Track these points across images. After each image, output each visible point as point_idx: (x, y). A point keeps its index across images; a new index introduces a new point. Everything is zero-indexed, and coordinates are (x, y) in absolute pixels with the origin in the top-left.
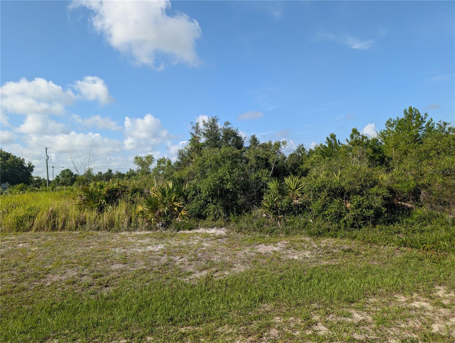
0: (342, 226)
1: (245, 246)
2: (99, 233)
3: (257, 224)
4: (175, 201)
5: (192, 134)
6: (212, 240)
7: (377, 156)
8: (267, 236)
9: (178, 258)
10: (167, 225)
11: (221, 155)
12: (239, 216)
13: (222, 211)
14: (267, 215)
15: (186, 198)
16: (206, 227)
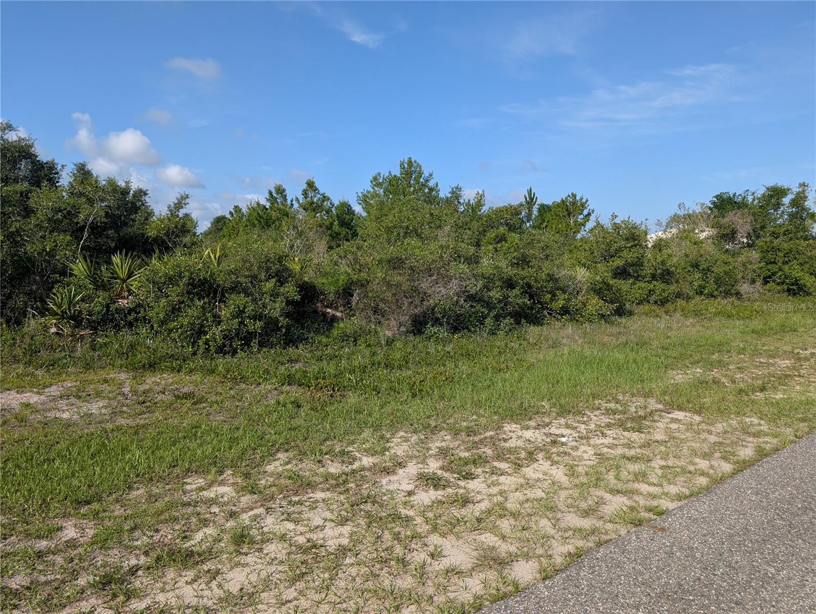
0: (201, 351)
7: (344, 232)
14: (61, 329)
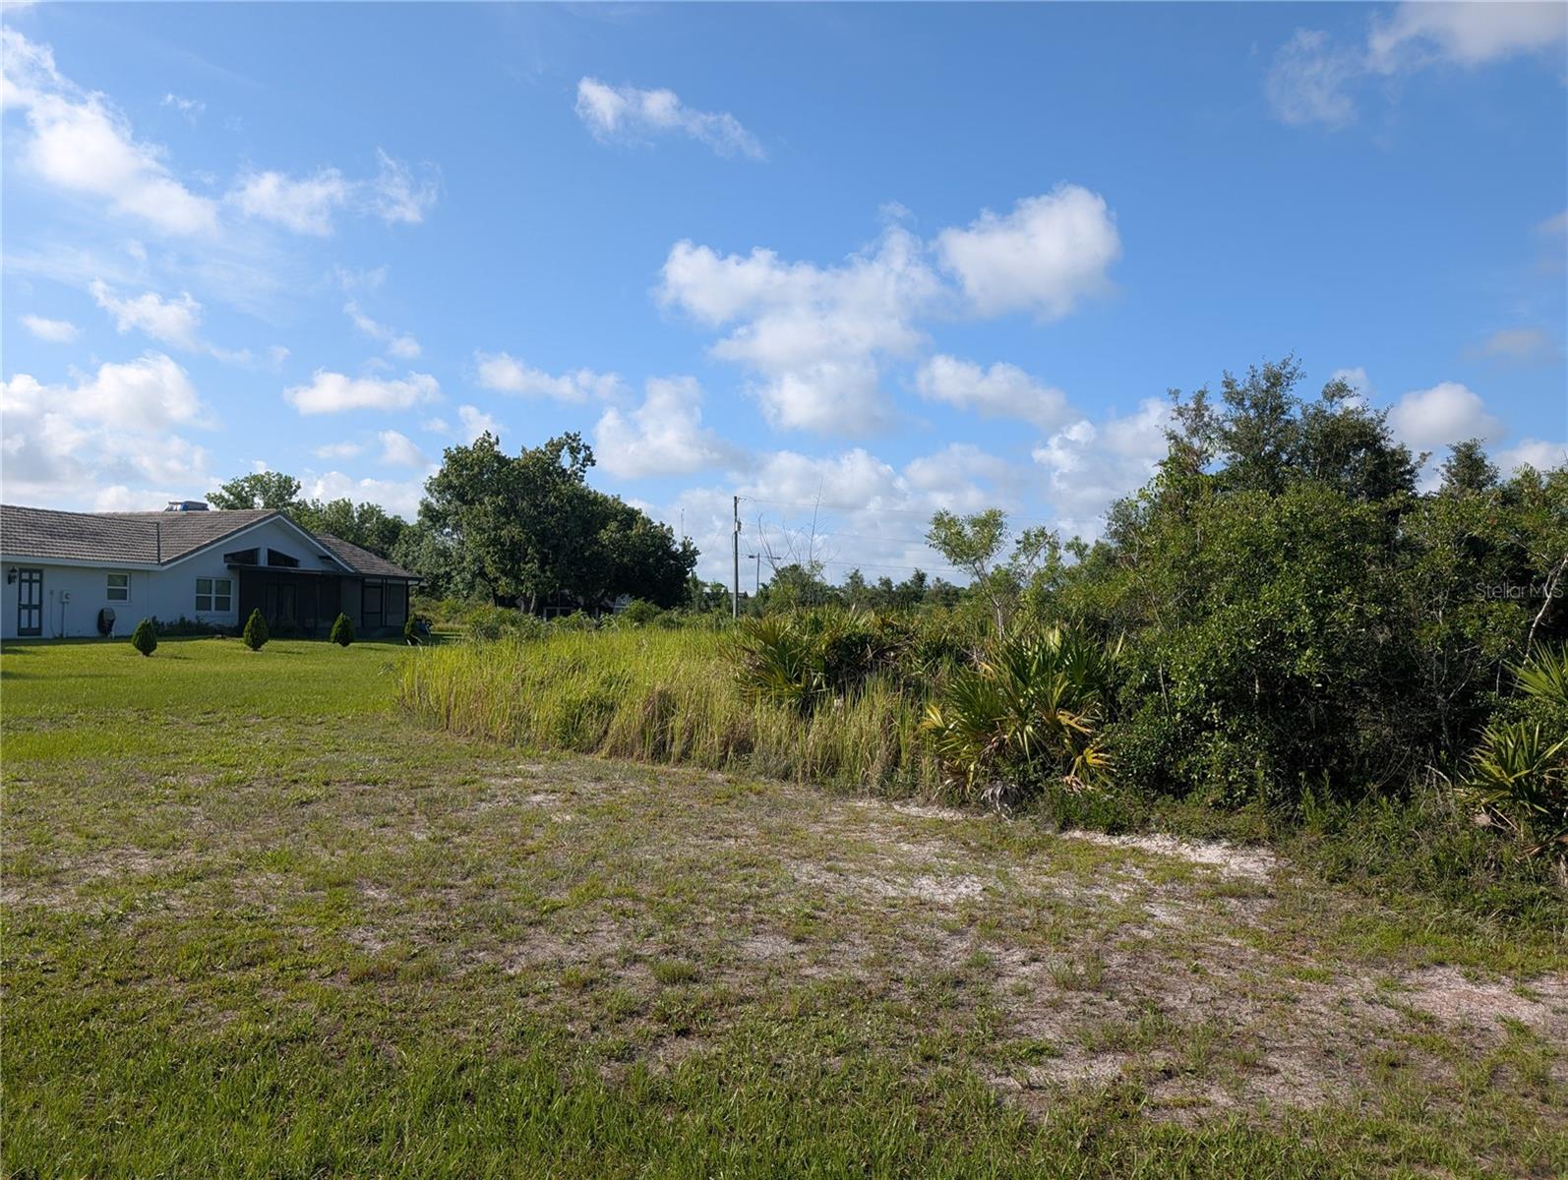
1: (1351, 961)
2: (788, 790)
3: (1436, 859)
4: (1064, 704)
5: (1172, 437)
6: (1198, 896)
8: (1488, 926)
9: (1019, 955)
10: (1021, 799)
11: (1280, 524)
12: (1348, 805)
13: (1266, 774)
14: (1500, 820)
15: (1109, 697)
16: (1182, 831)
